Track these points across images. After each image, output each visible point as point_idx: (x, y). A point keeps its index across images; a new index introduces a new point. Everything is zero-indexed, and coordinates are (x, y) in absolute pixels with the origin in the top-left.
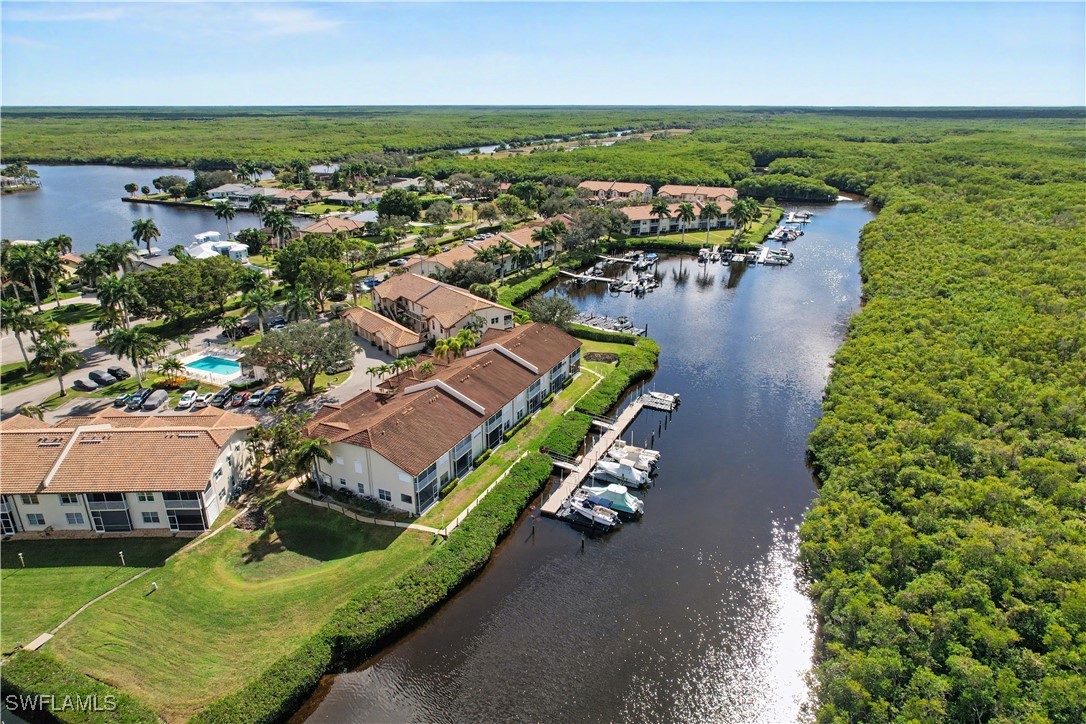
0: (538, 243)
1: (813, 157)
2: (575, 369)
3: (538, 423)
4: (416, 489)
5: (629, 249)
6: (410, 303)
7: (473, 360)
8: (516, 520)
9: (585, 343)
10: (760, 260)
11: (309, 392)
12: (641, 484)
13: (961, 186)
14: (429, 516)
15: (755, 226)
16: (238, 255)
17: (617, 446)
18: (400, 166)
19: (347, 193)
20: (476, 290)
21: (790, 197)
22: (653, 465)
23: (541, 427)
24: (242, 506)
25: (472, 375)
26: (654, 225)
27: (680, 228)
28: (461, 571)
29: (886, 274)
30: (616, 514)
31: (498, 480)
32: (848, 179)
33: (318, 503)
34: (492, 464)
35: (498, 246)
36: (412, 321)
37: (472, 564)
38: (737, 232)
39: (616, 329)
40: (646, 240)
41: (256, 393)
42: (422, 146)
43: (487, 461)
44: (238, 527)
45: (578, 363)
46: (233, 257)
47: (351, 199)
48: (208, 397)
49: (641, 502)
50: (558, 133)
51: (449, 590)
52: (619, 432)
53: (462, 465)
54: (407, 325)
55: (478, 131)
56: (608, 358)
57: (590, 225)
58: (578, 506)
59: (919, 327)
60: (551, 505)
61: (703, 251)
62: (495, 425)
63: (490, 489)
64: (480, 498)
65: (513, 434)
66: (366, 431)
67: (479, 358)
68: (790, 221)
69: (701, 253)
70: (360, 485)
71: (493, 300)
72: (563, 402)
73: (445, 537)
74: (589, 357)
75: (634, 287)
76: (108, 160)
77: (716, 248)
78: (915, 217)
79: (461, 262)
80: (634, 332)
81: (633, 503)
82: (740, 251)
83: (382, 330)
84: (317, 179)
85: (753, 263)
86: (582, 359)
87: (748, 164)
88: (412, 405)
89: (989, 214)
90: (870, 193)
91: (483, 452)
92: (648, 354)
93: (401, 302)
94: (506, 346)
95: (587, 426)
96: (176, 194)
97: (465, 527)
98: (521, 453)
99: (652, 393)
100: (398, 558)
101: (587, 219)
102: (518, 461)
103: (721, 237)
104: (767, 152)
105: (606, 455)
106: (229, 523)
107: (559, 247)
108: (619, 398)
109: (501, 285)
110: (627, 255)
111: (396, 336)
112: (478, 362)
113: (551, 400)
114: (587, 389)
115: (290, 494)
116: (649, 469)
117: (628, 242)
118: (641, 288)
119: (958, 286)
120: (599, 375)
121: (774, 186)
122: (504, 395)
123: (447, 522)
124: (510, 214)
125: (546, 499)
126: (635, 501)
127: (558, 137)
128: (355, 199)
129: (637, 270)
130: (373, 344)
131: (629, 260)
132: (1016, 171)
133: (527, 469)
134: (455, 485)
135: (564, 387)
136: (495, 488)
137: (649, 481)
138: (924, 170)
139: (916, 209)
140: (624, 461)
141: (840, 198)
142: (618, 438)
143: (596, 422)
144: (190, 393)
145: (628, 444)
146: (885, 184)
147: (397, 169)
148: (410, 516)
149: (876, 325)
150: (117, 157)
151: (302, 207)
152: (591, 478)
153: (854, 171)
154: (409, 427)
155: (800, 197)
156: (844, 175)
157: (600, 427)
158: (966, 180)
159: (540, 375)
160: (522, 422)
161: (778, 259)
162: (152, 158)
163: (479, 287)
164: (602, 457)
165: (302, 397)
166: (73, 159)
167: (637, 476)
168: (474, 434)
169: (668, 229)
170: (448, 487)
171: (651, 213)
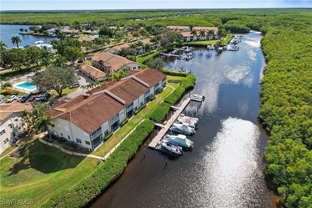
0: (152, 43)
1: (241, 19)
2: (164, 86)
3: (149, 107)
4: (91, 139)
5: (183, 46)
6: (104, 62)
7: (123, 82)
8: (137, 151)
9: (168, 76)
10: (228, 49)
11: (60, 96)
12: (191, 133)
13: (292, 26)
14: (98, 150)
15: (225, 39)
16: (50, 48)
17: (181, 116)
18: (110, 23)
19: (91, 30)
20: (128, 57)
21: (235, 31)
22: (196, 125)
23: (151, 109)
24: (17, 146)
25: (121, 88)
26: (192, 38)
27: (200, 39)
28: (109, 180)
29: (274, 52)
30: (181, 148)
31: (130, 133)
32: (253, 25)
33: (50, 144)
34: (129, 125)
35: (137, 43)
36: (105, 69)
37: (114, 175)
38: (220, 41)
39: (179, 71)
40: (189, 43)
41: (39, 96)
42: (118, 19)
43: (127, 124)
44: (11, 156)
45: (165, 83)
46: (48, 49)
47: (92, 32)
48: (20, 98)
49: (192, 142)
50: (160, 15)
51: (102, 190)
52: (182, 110)
53: (115, 126)
54: (103, 70)
55: (136, 15)
56: (176, 82)
57: (170, 37)
58: (164, 145)
59: (293, 69)
60: (153, 144)
61: (208, 46)
62: (130, 109)
63: (126, 137)
64: (121, 141)
65: (139, 112)
66: (69, 112)
67: (125, 81)
68: (236, 37)
69: (208, 47)
70: (69, 136)
71: (135, 61)
72: (159, 99)
73: (104, 161)
74: (169, 81)
75: (186, 58)
76: (19, 23)
77: (213, 46)
78: (279, 35)
79: (124, 48)
80: (187, 72)
81: (189, 143)
82: (221, 46)
83: (92, 72)
84: (83, 27)
85: (225, 50)
86: (167, 82)
87: (220, 22)
88: (92, 101)
89: (304, 34)
90: (261, 29)
91: (125, 120)
92: (192, 80)
93: (101, 62)
94: (136, 76)
95: (169, 108)
96: (36, 32)
97: (113, 157)
98: (141, 120)
99: (194, 95)
100: (80, 172)
101: (169, 35)
102: (140, 124)
103: (214, 42)
104: (226, 19)
105: (177, 120)
106: (7, 155)
107: (159, 45)
108: (181, 97)
109: (139, 57)
110: (183, 48)
111: (97, 74)
112: (124, 83)
113: (155, 97)
114: (169, 93)
115: (39, 140)
116: (195, 127)
117: (183, 44)
118: (188, 58)
119: (303, 55)
120: (173, 88)
121: (230, 27)
122: (135, 96)
123: (106, 153)
124: (143, 35)
125: (151, 141)
126: (190, 142)
127: (160, 16)
128: (93, 32)
129: (186, 52)
130: (89, 77)
131: (183, 50)
132: (307, 22)
133: (143, 127)
134: (112, 135)
135: (160, 93)
136: (129, 137)
137: (195, 132)
138: (278, 22)
139: (279, 32)
140: (184, 124)
141: (251, 31)
142: (181, 113)
143: (172, 107)
144: (13, 96)
145: (186, 115)
146: (266, 26)
147: (109, 24)
148: (89, 151)
149: (275, 69)
150: (22, 22)
151: (76, 35)
152: (170, 130)
153: (255, 23)
154: (89, 110)
155: (238, 31)
156: (252, 24)
157: (174, 108)
158: (292, 24)
159: (150, 88)
160: (143, 107)
161: (234, 49)
162: (33, 22)
163: (129, 56)
164: (175, 121)
165: (57, 97)
166: (8, 23)
167: (190, 130)
168: (120, 113)
169: (196, 40)
170: (108, 136)
171: (191, 34)
